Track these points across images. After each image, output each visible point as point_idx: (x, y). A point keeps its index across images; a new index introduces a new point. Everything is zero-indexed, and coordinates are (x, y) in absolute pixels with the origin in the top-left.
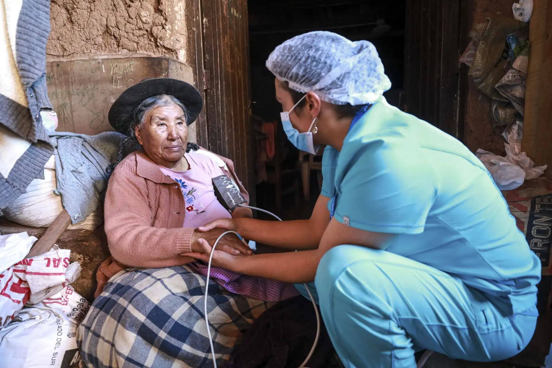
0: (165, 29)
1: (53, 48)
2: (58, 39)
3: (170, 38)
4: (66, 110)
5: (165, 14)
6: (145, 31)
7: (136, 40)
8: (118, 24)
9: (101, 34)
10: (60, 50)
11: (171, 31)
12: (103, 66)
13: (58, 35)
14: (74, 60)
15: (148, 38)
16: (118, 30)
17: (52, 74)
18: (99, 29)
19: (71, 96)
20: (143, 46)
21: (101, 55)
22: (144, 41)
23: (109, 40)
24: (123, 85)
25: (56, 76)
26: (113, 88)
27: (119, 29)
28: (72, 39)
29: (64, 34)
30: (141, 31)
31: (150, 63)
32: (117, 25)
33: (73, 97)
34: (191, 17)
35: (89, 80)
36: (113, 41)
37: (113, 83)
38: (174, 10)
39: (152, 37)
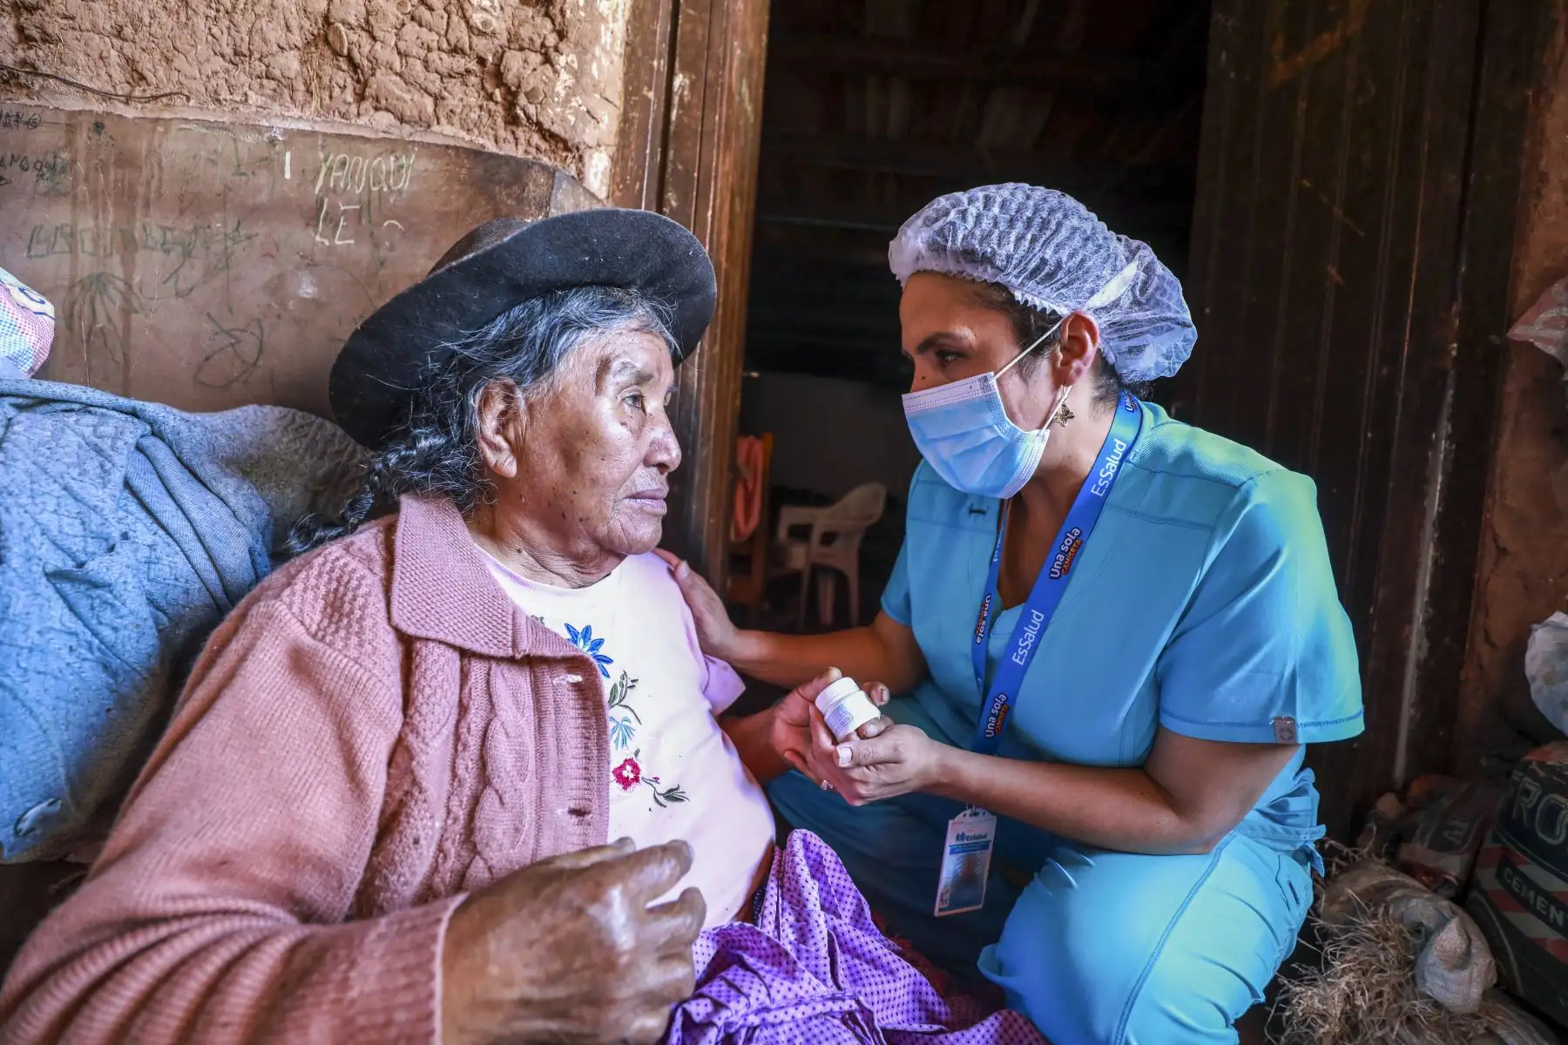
0: (552, 65)
1: (91, 63)
2: (119, 33)
3: (567, 100)
4: (103, 303)
5: (562, 12)
6: (474, 62)
7: (435, 87)
8: (371, 19)
9: (300, 45)
10: (118, 75)
11: (576, 77)
12: (288, 156)
13: (121, 20)
14: (170, 120)
15: (483, 88)
16: (370, 41)
17: (65, 155)
18: (294, 24)
19: (137, 250)
20: (459, 110)
21: (284, 117)
22: (463, 97)
23: (328, 69)
24: (357, 236)
25: (81, 167)
26: (315, 244)
27: (374, 38)
28: (178, 45)
29: (147, 20)
30: (458, 57)
31: (479, 171)
32: (367, 22)
33: (140, 256)
34: (644, 54)
35: (223, 199)
36: (343, 77)
37: (317, 226)
38: (597, 9)
39: (498, 87)
